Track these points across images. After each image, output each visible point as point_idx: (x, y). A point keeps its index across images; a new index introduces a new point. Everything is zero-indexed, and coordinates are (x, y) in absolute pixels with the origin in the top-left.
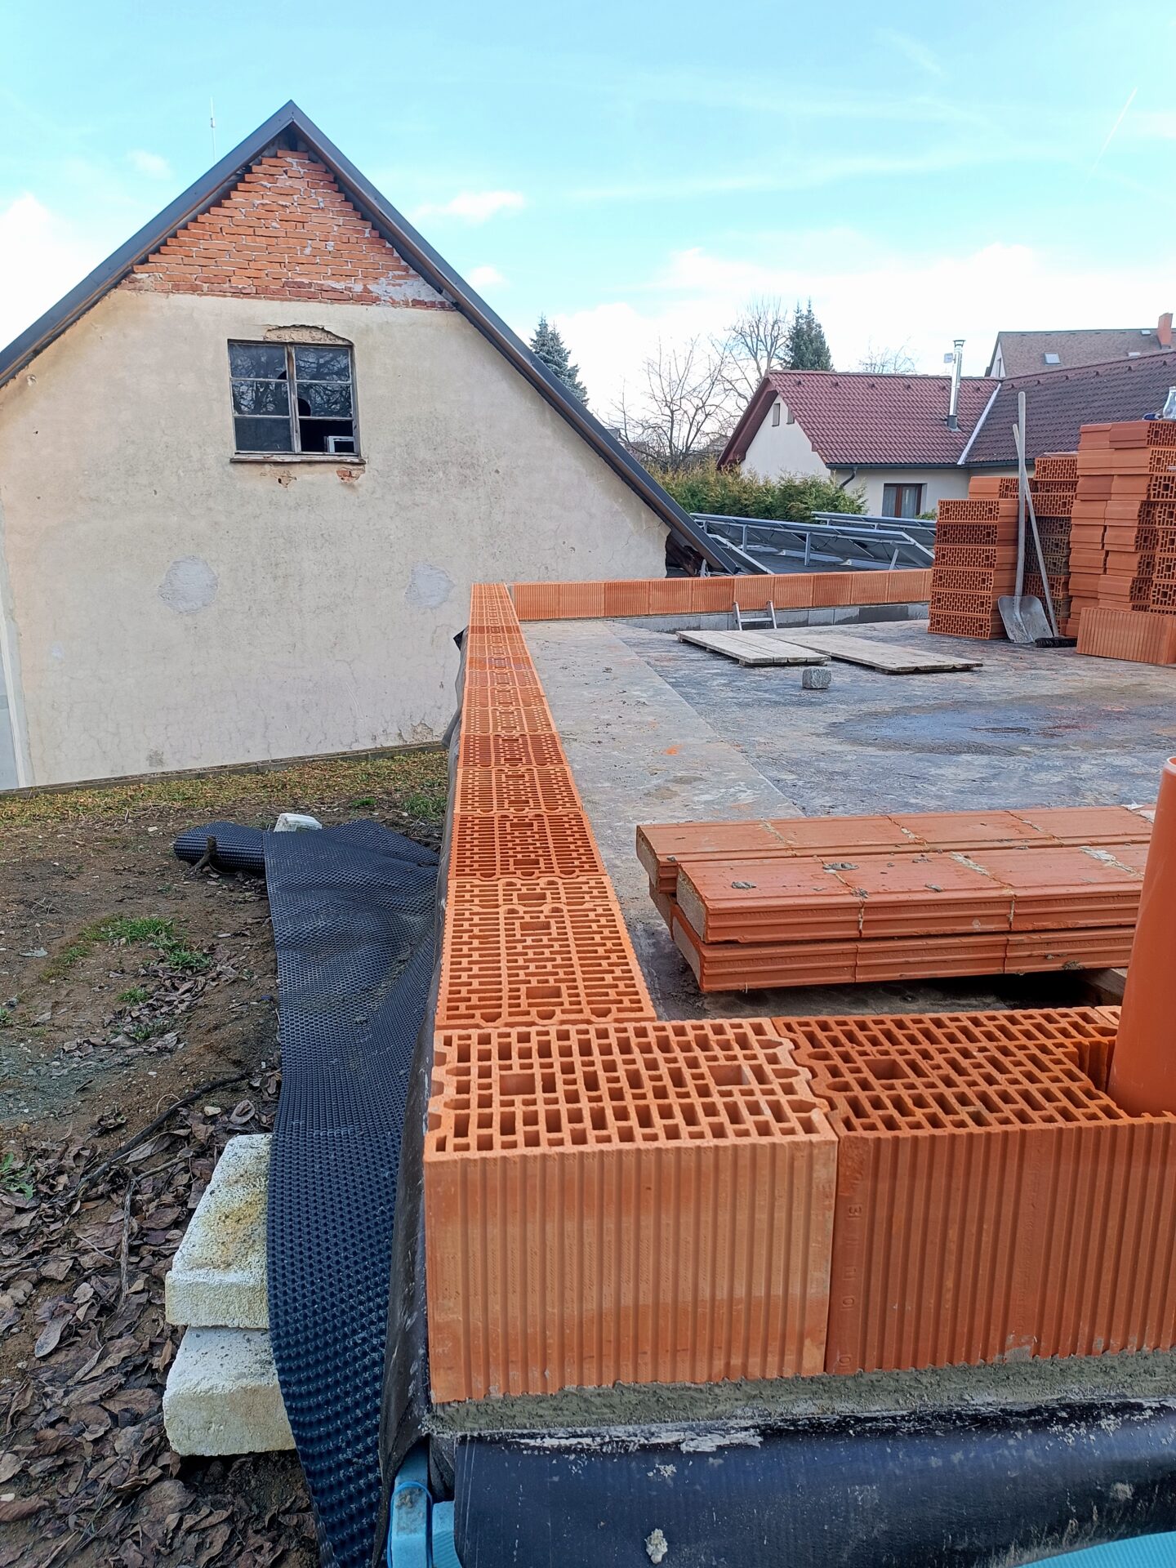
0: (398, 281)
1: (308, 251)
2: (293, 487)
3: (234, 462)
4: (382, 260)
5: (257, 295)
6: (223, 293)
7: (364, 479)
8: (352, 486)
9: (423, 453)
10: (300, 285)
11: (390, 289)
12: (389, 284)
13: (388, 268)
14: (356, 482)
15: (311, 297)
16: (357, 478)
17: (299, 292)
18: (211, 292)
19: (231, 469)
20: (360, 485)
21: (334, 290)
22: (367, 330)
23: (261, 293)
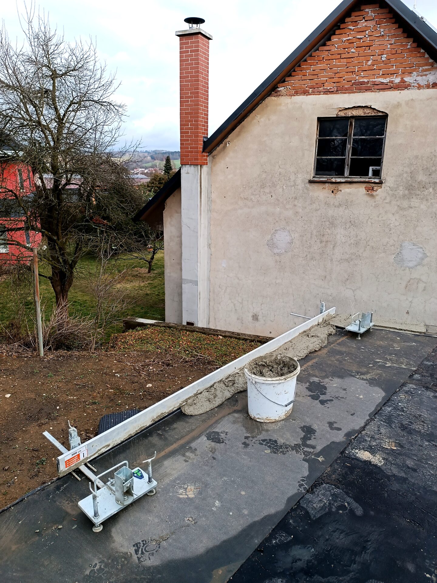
0: (425, 73)
1: (370, 63)
2: (339, 195)
3: (311, 182)
4: (415, 61)
5: (337, 92)
6: (319, 93)
7: (380, 192)
8: (372, 196)
9: (421, 177)
10: (362, 83)
11: (419, 78)
12: (418, 76)
13: (419, 66)
14: (374, 193)
15: (368, 90)
16: (376, 191)
17: (361, 87)
18: (313, 93)
19: (308, 185)
20: (377, 195)
21: (382, 83)
22: (399, 105)
23: (340, 90)
